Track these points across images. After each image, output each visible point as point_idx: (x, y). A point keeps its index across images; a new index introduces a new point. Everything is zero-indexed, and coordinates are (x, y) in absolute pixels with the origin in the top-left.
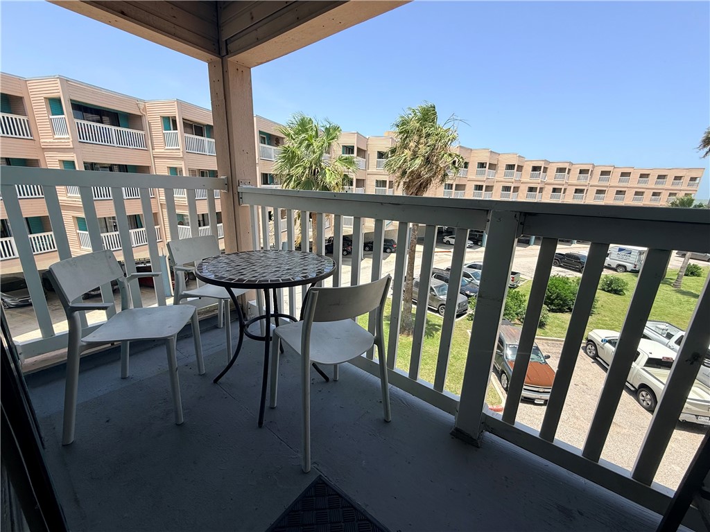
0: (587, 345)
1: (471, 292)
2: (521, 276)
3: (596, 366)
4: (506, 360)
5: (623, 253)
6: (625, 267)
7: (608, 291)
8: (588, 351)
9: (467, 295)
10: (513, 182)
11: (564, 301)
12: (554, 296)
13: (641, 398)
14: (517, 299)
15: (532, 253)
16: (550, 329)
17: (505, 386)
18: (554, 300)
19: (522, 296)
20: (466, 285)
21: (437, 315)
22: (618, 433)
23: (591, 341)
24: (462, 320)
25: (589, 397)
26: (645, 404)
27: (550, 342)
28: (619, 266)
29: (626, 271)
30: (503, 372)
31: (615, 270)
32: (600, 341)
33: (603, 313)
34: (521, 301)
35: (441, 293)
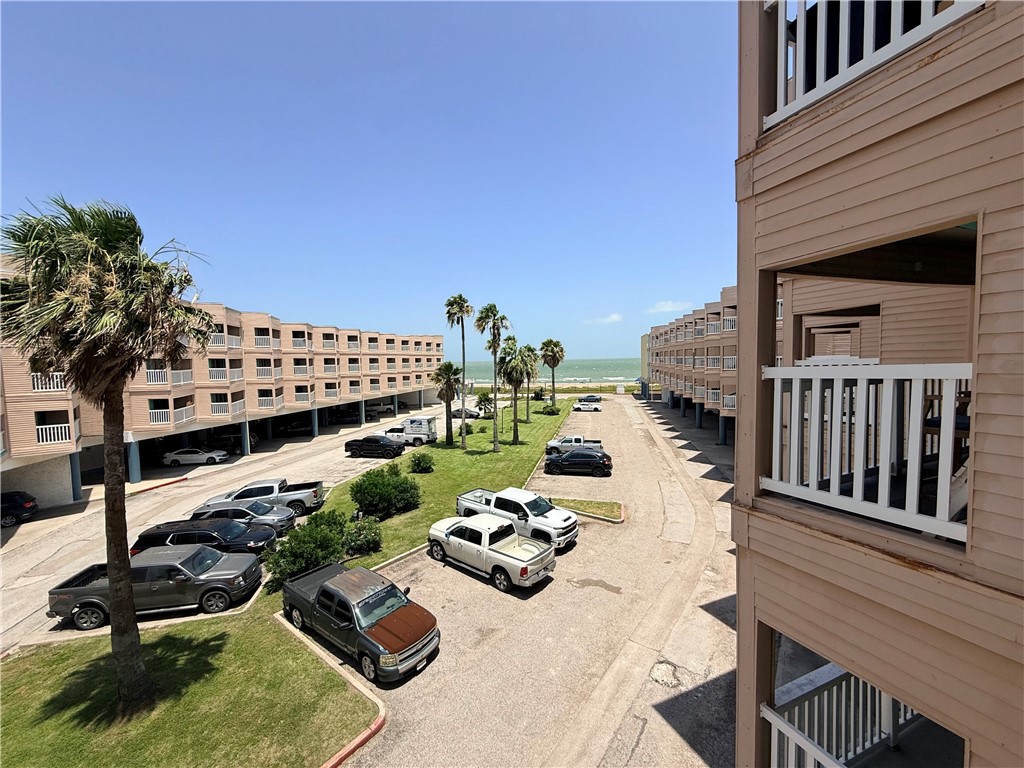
0: (432, 548)
1: (256, 542)
2: (324, 485)
3: (449, 569)
4: (362, 632)
5: (414, 425)
6: (420, 439)
7: (420, 472)
8: (435, 554)
9: (252, 550)
10: (271, 353)
11: (389, 501)
12: (377, 498)
13: (498, 582)
14: (334, 523)
15: (323, 447)
16: (388, 548)
17: (372, 676)
18: (377, 505)
19: (340, 516)
20: (245, 531)
21: (201, 616)
22: (501, 639)
23: (434, 540)
24: (257, 601)
25: (460, 614)
26: (502, 587)
27: (393, 565)
28: (415, 439)
29: (423, 444)
30: (362, 654)
31: (413, 445)
32: (444, 536)
33: (427, 500)
34: (341, 524)
35: (198, 570)
